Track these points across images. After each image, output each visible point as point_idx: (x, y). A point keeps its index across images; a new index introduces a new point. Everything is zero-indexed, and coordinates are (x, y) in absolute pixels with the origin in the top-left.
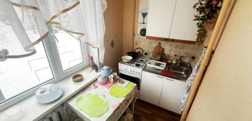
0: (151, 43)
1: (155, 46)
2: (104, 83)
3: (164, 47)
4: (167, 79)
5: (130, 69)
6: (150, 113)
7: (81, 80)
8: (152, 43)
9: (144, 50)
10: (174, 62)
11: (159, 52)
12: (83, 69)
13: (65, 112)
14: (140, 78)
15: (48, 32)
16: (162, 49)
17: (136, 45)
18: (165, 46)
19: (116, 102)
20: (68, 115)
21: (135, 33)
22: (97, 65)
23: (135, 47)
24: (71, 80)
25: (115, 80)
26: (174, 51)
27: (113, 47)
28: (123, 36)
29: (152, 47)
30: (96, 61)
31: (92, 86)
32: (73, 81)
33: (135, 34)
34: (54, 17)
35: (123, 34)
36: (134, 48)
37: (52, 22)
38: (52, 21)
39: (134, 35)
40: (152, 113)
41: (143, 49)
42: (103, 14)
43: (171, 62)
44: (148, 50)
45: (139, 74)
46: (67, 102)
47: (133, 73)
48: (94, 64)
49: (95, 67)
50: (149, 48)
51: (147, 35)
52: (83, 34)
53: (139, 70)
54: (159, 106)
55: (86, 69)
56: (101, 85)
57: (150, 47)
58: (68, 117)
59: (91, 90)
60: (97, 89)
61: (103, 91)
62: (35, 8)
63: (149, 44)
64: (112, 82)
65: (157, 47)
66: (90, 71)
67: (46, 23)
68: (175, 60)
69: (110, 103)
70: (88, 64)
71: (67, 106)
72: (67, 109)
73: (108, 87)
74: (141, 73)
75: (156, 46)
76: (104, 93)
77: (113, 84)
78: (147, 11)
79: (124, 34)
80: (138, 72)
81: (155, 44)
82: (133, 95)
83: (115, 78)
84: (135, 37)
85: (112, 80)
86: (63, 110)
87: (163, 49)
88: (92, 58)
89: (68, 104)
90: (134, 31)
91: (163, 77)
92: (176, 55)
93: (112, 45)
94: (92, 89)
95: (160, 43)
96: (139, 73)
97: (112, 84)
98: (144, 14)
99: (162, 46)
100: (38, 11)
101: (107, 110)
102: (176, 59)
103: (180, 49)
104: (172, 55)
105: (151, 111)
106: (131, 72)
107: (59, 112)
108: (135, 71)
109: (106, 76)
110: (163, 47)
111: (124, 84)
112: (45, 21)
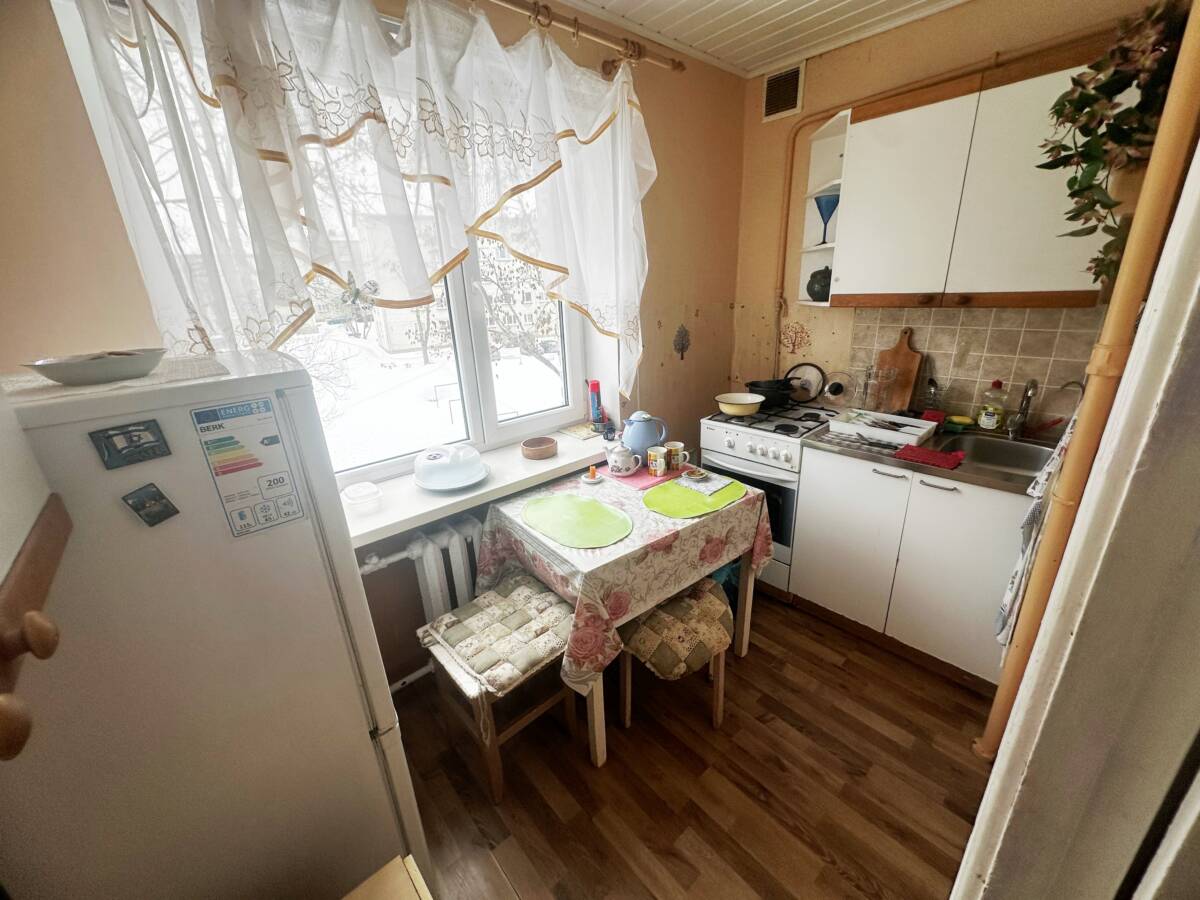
0: (866, 336)
1: (883, 348)
2: (628, 469)
3: (933, 352)
4: (922, 482)
5: (750, 443)
6: (839, 660)
7: (551, 454)
8: (870, 333)
9: (828, 371)
10: (987, 422)
11: (905, 373)
12: (563, 429)
13: (487, 539)
14: (793, 487)
15: (467, 249)
16: (918, 357)
17: (793, 352)
18: (938, 346)
19: (661, 525)
20: (495, 557)
21: (785, 295)
22: (612, 418)
23: (789, 361)
24: (518, 452)
25: (672, 470)
26: (987, 367)
27: (682, 358)
28: (732, 313)
29: (869, 353)
30: (611, 405)
31: (583, 478)
32: (524, 454)
33: (789, 303)
34: (487, 216)
35: (732, 307)
36: (781, 364)
37: (482, 231)
38: (481, 228)
39: (782, 305)
40: (848, 662)
41: (825, 371)
42: (643, 202)
43: (967, 420)
44: (847, 370)
45: (787, 466)
46: (497, 506)
47: (762, 459)
48: (603, 413)
49: (605, 426)
50: (853, 358)
51: (835, 289)
52: (565, 271)
53: (787, 445)
54: (889, 633)
55: (573, 429)
56: (618, 477)
57: (862, 355)
58: (494, 564)
59: (576, 487)
60: (597, 487)
61: (619, 493)
62: (446, 181)
63: (855, 338)
64: (659, 473)
65: (896, 352)
66: (585, 436)
67: (467, 232)
68: (991, 409)
69: (637, 525)
70: (580, 415)
71: (495, 522)
72: (493, 534)
73: (641, 486)
74: (796, 461)
75: (892, 345)
76: (621, 499)
77: (662, 481)
78: (836, 182)
79: (737, 310)
80: (783, 453)
81: (884, 339)
82: (744, 536)
83: (673, 462)
84: (786, 314)
85: (660, 465)
86: (482, 534)
87: (926, 361)
88: (596, 387)
89: (498, 510)
90: (782, 287)
91: (903, 477)
92: (998, 385)
93: (682, 345)
94: (582, 485)
95: (909, 334)
96: (788, 460)
97: (659, 479)
98: (823, 203)
99: (923, 344)
100: (450, 188)
101: (621, 540)
102: (1000, 407)
103: (1024, 350)
104: (977, 386)
105: (844, 655)
106: (751, 457)
107: (469, 540)
108: (771, 449)
109: (637, 447)
110: (925, 351)
111: (708, 484)
112: (466, 226)
